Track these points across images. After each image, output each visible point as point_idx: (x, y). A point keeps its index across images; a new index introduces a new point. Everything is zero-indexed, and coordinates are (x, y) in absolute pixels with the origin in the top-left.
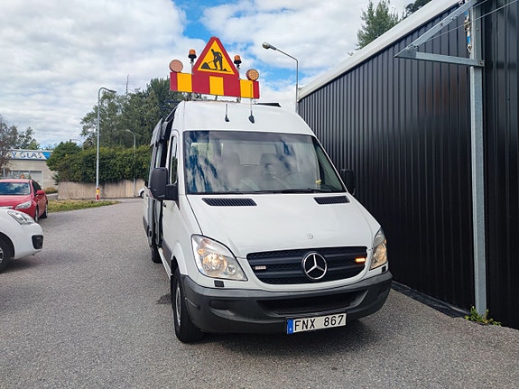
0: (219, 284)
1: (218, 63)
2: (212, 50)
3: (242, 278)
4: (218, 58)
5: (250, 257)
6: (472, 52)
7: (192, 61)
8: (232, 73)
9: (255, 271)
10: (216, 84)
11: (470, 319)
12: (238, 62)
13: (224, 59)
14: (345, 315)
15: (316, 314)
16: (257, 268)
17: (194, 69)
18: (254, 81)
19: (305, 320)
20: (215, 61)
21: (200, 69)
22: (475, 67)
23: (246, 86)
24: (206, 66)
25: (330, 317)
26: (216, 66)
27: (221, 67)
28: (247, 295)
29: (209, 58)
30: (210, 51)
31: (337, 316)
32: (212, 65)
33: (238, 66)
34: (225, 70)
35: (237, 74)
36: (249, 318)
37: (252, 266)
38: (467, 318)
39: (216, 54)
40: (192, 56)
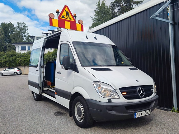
0: (110, 101)
1: (68, 16)
2: (66, 11)
3: (118, 97)
4: (68, 14)
5: (121, 89)
6: (170, 18)
7: (58, 14)
8: (73, 20)
9: (123, 95)
10: (67, 24)
11: (173, 111)
12: (75, 16)
13: (70, 15)
14: (150, 110)
15: (143, 110)
16: (123, 93)
17: (59, 17)
18: (81, 24)
19: (140, 113)
20: (67, 15)
21: (61, 18)
22: (171, 24)
23: (78, 26)
24: (63, 17)
25: (146, 111)
26: (67, 17)
27: (69, 18)
28: (121, 104)
29: (64, 14)
30: (65, 11)
31: (148, 111)
32: (65, 17)
33: (75, 18)
34: (71, 19)
35: (75, 21)
36: (121, 113)
37: (122, 93)
38: (172, 111)
39: (67, 12)
40: (58, 12)
